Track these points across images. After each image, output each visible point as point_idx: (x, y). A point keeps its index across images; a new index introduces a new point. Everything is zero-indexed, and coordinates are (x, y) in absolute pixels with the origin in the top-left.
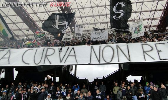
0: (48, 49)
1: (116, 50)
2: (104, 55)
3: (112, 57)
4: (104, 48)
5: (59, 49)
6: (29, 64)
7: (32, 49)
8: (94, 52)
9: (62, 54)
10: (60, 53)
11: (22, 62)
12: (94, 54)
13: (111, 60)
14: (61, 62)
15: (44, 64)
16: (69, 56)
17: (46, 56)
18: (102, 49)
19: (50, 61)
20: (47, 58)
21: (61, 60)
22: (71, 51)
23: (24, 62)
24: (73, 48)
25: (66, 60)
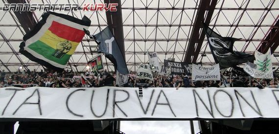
0: (115, 91)
1: (236, 97)
2: (218, 105)
3: (231, 108)
4: (216, 93)
5: (136, 91)
6: (82, 116)
7: (84, 90)
8: (201, 100)
9: (145, 100)
10: (140, 98)
11: (68, 112)
12: (201, 102)
13: (232, 114)
14: (145, 113)
15: (114, 116)
16: (157, 103)
17: (115, 103)
18: (212, 95)
19: (124, 112)
20: (117, 106)
21: (145, 110)
22: (159, 96)
23: (71, 112)
24: (162, 91)
25: (154, 111)
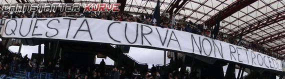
1: (213, 45)
3: (210, 50)
4: (203, 40)
6: (119, 42)
7: (119, 23)
8: (195, 42)
13: (210, 54)
14: (163, 45)
15: (142, 44)
16: (170, 39)
17: (143, 35)
20: (144, 37)
21: (163, 42)
22: (171, 35)
23: (112, 38)
24: (173, 32)
25: (168, 44)
